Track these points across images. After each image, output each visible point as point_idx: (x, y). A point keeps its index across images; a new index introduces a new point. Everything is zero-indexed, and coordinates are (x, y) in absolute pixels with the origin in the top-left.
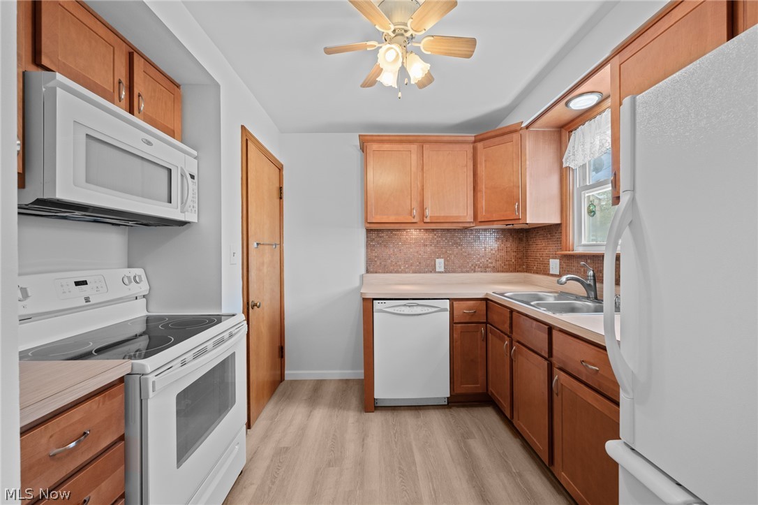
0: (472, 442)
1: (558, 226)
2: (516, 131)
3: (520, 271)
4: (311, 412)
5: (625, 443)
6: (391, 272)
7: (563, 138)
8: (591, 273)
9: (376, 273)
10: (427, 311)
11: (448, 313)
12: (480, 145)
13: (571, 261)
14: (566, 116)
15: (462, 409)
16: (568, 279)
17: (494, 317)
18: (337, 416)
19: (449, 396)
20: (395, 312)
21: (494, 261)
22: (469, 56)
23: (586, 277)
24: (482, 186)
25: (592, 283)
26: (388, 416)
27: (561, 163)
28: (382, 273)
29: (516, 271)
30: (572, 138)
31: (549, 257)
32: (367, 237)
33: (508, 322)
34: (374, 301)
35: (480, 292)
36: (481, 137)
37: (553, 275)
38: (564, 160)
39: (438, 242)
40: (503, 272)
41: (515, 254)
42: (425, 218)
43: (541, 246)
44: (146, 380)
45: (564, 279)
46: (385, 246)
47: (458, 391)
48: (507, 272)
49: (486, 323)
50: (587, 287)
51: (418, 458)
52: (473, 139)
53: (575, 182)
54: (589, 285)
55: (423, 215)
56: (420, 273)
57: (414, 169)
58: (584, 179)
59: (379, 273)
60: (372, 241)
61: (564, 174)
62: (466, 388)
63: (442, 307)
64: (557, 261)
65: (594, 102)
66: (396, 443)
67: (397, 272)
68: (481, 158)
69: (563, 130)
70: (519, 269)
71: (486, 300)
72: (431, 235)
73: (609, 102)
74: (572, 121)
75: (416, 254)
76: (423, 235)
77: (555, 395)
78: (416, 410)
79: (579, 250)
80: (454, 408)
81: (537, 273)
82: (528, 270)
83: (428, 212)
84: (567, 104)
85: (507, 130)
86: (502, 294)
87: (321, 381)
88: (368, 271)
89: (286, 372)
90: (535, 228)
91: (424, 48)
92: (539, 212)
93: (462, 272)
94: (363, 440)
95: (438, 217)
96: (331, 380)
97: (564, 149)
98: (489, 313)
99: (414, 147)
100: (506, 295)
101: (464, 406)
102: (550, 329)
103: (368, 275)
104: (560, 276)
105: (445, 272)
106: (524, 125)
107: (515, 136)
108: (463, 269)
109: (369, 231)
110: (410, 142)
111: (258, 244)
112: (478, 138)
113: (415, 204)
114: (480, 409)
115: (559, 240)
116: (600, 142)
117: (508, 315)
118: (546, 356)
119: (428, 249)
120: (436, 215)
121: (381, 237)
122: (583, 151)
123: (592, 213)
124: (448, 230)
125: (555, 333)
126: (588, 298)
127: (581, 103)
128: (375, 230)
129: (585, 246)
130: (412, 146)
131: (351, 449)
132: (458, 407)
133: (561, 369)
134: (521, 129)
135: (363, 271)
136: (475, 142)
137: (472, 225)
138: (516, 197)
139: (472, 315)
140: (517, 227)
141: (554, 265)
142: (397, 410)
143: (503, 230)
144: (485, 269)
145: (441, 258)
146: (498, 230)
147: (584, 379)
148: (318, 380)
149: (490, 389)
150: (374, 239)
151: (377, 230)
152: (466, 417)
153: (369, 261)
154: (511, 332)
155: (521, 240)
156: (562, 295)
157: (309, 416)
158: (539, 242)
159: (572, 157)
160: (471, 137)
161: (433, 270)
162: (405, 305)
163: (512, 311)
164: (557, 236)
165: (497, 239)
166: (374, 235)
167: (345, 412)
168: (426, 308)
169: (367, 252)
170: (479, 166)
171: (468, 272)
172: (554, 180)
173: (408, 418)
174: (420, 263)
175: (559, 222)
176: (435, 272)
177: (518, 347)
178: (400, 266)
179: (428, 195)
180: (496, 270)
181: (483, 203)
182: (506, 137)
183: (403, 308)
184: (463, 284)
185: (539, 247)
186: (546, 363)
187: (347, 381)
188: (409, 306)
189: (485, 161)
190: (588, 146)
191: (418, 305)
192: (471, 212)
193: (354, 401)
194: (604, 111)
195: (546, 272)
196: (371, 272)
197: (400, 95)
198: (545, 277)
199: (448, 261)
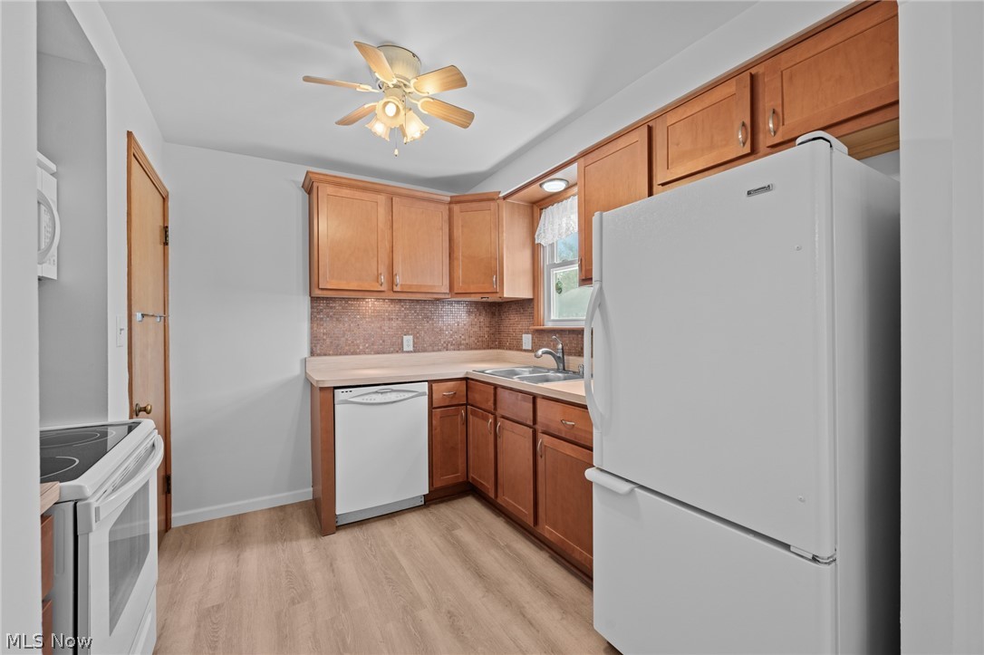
0: (458, 532)
1: (530, 301)
2: (493, 200)
3: (494, 348)
4: (239, 556)
5: (598, 468)
6: (346, 354)
7: (535, 215)
8: (560, 346)
9: (325, 355)
10: (403, 398)
11: (425, 399)
12: (456, 208)
13: (542, 334)
14: (539, 196)
15: (441, 505)
16: (544, 353)
17: (476, 397)
18: (284, 551)
19: (427, 492)
20: (365, 401)
21: (467, 337)
22: (466, 127)
23: (556, 350)
24: (459, 254)
25: (560, 355)
26: (357, 533)
27: (533, 240)
28: (334, 355)
29: (489, 347)
30: (543, 215)
31: (522, 332)
32: (312, 308)
33: (492, 399)
34: (336, 391)
35: (460, 371)
36: (458, 199)
37: (525, 351)
38: (536, 236)
39: (406, 316)
40: (476, 349)
41: (488, 329)
42: (394, 287)
43: (514, 321)
44: (88, 505)
45: (540, 352)
46: (337, 319)
47: (438, 484)
48: (480, 349)
49: (466, 405)
50: (558, 359)
51: (404, 562)
52: (449, 199)
53: (546, 260)
54: (559, 357)
55: (392, 282)
56: (384, 353)
57: (381, 225)
58: (553, 257)
59: (329, 355)
60: (318, 313)
61: (535, 249)
62: (446, 479)
63: (420, 391)
64: (530, 336)
65: (563, 188)
66: (374, 556)
67: (354, 353)
68: (458, 222)
69: (535, 207)
70: (493, 346)
71: (466, 379)
72: (397, 307)
73: (575, 190)
74: (544, 199)
75: (379, 330)
76: (387, 306)
77: (539, 458)
78: (389, 518)
79: (549, 325)
80: (433, 506)
81: (510, 349)
82: (500, 346)
83: (398, 280)
84: (541, 185)
85: (485, 197)
86: (483, 372)
87: (240, 516)
88: (312, 354)
89: (173, 515)
90: (508, 302)
91: (422, 106)
92: (515, 287)
93: (434, 351)
94: (331, 565)
95: (410, 286)
96: (255, 513)
97: (536, 225)
98: (469, 393)
99: (382, 198)
100: (487, 372)
101: (442, 502)
102: (535, 398)
103: (313, 358)
104: (533, 350)
105: (415, 351)
106: (501, 195)
107: (493, 205)
108: (434, 348)
109: (314, 299)
110: (377, 191)
111: (143, 315)
112: (454, 199)
113: (383, 269)
114: (460, 500)
115: (532, 315)
116: (567, 224)
117: (492, 391)
118: (531, 424)
119: (394, 324)
120: (408, 283)
121: (331, 308)
122: (552, 230)
123: (559, 290)
124: (418, 301)
125: (539, 401)
126: (558, 370)
127: (552, 187)
128: (323, 298)
129: (554, 321)
130: (379, 196)
131: (318, 578)
132: (436, 504)
133: (544, 433)
134: (499, 198)
135: (305, 353)
136: (450, 203)
137: (447, 297)
138: (494, 269)
139: (452, 398)
140: (491, 300)
141: (527, 340)
142: (365, 524)
143: (476, 303)
144: (458, 347)
145: (409, 334)
146: (471, 303)
147: (563, 435)
148: (234, 516)
149: (471, 475)
150: (321, 311)
151: (327, 299)
152: (446, 511)
153: (314, 340)
154: (495, 409)
155: (493, 314)
156: (536, 369)
157: (238, 561)
158: (512, 317)
159: (543, 234)
160: (446, 196)
161: (400, 350)
162: (377, 392)
163: (496, 387)
164: (529, 310)
165: (469, 313)
166: (322, 305)
167: (294, 543)
168: (401, 394)
169: (312, 328)
170: (455, 231)
171: (439, 350)
172: (527, 253)
173: (382, 529)
174: (384, 341)
175: (531, 297)
176: (403, 352)
177: (502, 422)
178: (358, 345)
179: (398, 259)
180: (469, 347)
181: (459, 273)
182: (484, 204)
183: (374, 396)
184: (434, 364)
185: (512, 322)
186: (531, 430)
187: (282, 508)
188: (382, 393)
189: (462, 226)
190: (556, 227)
191: (393, 391)
192: (446, 282)
193: (302, 528)
194: (569, 197)
195: (519, 349)
196: (319, 355)
197: (396, 152)
198: (518, 352)
199: (417, 338)
